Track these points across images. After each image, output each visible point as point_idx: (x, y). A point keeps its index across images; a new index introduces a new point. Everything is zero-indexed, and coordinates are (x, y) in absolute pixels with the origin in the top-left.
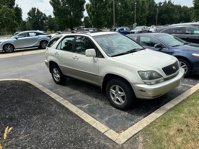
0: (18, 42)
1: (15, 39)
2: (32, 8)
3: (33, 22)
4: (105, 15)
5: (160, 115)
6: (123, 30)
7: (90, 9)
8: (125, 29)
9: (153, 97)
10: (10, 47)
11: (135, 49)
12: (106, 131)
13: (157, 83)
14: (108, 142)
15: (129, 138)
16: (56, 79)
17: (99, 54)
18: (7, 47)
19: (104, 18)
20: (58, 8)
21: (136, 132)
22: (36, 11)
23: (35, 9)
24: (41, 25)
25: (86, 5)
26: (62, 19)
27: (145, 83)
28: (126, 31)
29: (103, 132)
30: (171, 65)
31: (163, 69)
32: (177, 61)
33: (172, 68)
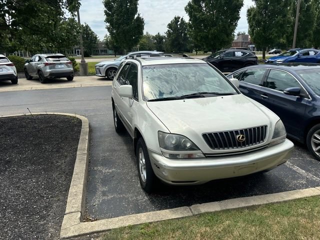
3: (173, 38)
6: (308, 54)
7: (254, 15)
8: (312, 53)
9: (173, 182)
10: (114, 72)
12: (72, 213)
14: (55, 228)
15: (82, 233)
19: (276, 32)
20: (195, 16)
21: (104, 228)
22: (179, 21)
23: (179, 18)
24: (183, 43)
25: (248, 11)
27: (162, 154)
29: (66, 212)
30: (231, 132)
31: (204, 136)
32: (266, 126)
33: (234, 138)
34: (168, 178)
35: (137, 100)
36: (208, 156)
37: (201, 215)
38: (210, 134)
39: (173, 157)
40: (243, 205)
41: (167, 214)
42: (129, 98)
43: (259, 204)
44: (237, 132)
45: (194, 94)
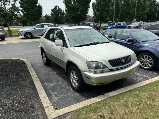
0: (35, 31)
1: (33, 29)
2: (55, 6)
3: (55, 17)
4: (107, 12)
5: (99, 100)
6: (120, 24)
8: (122, 24)
9: (96, 84)
10: (29, 35)
11: (99, 42)
12: (48, 107)
13: (102, 72)
14: (43, 116)
15: (59, 115)
16: (44, 61)
17: (65, 45)
18: (28, 34)
19: (106, 15)
20: (69, 6)
21: (70, 111)
22: (57, 8)
23: (57, 6)
25: (93, 4)
26: (71, 15)
27: (90, 72)
28: (123, 26)
29: (44, 107)
30: (119, 59)
31: (109, 61)
32: (131, 55)
33: (121, 61)
34: (94, 83)
35: (67, 47)
36: (111, 70)
37: (111, 97)
38: (111, 60)
39: (95, 73)
40: (126, 90)
41: (95, 100)
42: (61, 46)
43: (132, 89)
44: (121, 58)
45: (94, 43)
